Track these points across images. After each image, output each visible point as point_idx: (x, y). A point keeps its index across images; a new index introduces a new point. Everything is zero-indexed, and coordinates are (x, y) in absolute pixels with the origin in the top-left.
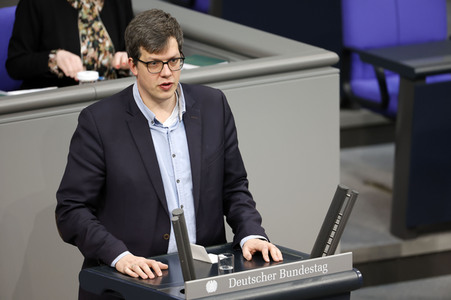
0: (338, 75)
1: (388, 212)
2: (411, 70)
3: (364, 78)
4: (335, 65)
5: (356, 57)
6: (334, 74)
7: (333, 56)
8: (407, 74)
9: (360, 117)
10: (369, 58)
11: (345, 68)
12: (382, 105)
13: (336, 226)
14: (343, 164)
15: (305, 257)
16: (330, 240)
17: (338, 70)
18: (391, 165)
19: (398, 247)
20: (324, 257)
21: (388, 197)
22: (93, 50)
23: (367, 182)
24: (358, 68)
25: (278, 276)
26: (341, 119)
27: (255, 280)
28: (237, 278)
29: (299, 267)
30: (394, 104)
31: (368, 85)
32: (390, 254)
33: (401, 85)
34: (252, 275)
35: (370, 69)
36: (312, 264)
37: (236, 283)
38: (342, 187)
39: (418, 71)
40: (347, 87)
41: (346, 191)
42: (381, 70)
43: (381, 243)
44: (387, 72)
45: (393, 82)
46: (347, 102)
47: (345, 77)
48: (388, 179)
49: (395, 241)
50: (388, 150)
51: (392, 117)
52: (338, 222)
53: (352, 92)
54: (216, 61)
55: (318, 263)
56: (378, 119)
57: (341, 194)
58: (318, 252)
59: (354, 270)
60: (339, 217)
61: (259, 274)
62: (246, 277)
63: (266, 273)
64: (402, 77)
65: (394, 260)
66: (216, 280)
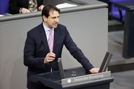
0: (108, 10)
1: (122, 51)
2: (129, 9)
3: (115, 11)
4: (107, 7)
5: (113, 5)
6: (107, 10)
7: (106, 4)
8: (128, 10)
9: (114, 22)
10: (116, 5)
11: (110, 8)
12: (120, 19)
13: (106, 63)
14: (109, 36)
16: (104, 67)
17: (108, 9)
19: (125, 61)
20: (102, 73)
21: (122, 46)
22: (33, 3)
23: (115, 42)
24: (113, 8)
25: (89, 78)
26: (108, 23)
27: (82, 79)
28: (77, 78)
29: (95, 75)
30: (124, 19)
31: (116, 13)
32: (122, 63)
33: (126, 13)
34: (81, 78)
35: (117, 8)
36: (99, 75)
37: (77, 80)
38: (108, 52)
39: (131, 9)
40: (110, 14)
42: (120, 9)
43: (119, 60)
44: (122, 9)
45: (124, 12)
46: (110, 18)
47: (110, 11)
48: (122, 41)
49: (124, 59)
50: (122, 32)
51: (123, 23)
56: (119, 23)
57: (107, 54)
59: (111, 76)
60: (107, 61)
61: (83, 77)
62: (79, 78)
63: (85, 77)
64: (127, 11)
65: (123, 65)
66: (70, 79)
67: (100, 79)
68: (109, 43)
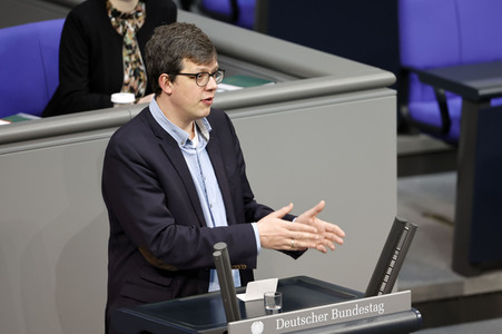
0: (395, 97)
1: (449, 247)
2: (475, 91)
3: (423, 100)
4: (391, 87)
5: (415, 77)
6: (391, 96)
7: (389, 76)
8: (470, 96)
9: (420, 142)
10: (428, 78)
12: (443, 129)
13: (393, 262)
14: (401, 194)
15: (360, 296)
16: (387, 277)
17: (395, 92)
19: (460, 284)
20: (380, 296)
21: (450, 230)
23: (426, 215)
24: (417, 89)
25: (329, 317)
26: (399, 145)
27: (305, 321)
28: (285, 318)
29: (353, 306)
30: (455, 129)
31: (427, 108)
32: (451, 293)
34: (301, 315)
35: (430, 90)
36: (367, 303)
37: (284, 324)
38: (400, 219)
39: (482, 92)
40: (404, 110)
41: (404, 223)
42: (442, 91)
44: (448, 94)
45: (455, 104)
46: (405, 126)
47: (403, 99)
48: (449, 210)
49: (457, 278)
50: (450, 179)
51: (454, 143)
52: (395, 257)
53: (410, 115)
54: (262, 81)
55: (374, 302)
56: (438, 145)
57: (398, 226)
58: (373, 290)
61: (309, 314)
62: (295, 317)
63: (317, 313)
64: (465, 99)
65: (456, 299)
66: (262, 320)
67: (371, 319)
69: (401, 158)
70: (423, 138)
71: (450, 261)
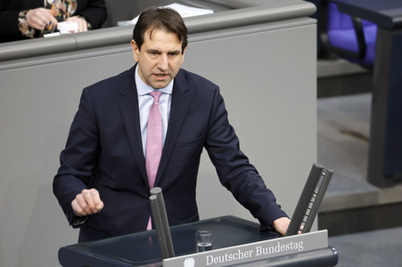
1: (365, 161)
2: (389, 19)
3: (341, 28)
4: (312, 16)
5: (334, 7)
6: (312, 25)
8: (384, 23)
9: (338, 66)
11: (323, 18)
12: (360, 54)
13: (311, 205)
14: (320, 113)
16: (306, 218)
17: (315, 21)
18: (368, 114)
19: (376, 194)
20: (300, 234)
21: (366, 145)
23: (343, 132)
24: (336, 17)
26: (319, 69)
27: (232, 258)
28: (214, 255)
29: (275, 244)
30: (371, 53)
31: (345, 35)
32: (367, 202)
34: (228, 252)
35: (348, 18)
36: (288, 241)
37: (213, 260)
38: (318, 166)
39: (396, 20)
40: (324, 37)
41: (321, 170)
42: (359, 20)
43: (357, 191)
44: (364, 22)
45: (371, 32)
47: (323, 27)
48: (365, 127)
49: (372, 189)
50: (366, 99)
51: (370, 67)
52: (313, 200)
53: (329, 42)
55: (294, 241)
56: (355, 68)
57: (316, 173)
59: (330, 247)
60: (315, 195)
61: (236, 251)
62: (223, 254)
63: (243, 250)
64: (380, 26)
65: (372, 207)
66: (193, 257)
67: (291, 256)
68: (320, 136)
69: (320, 80)
70: (342, 62)
71: (365, 173)
